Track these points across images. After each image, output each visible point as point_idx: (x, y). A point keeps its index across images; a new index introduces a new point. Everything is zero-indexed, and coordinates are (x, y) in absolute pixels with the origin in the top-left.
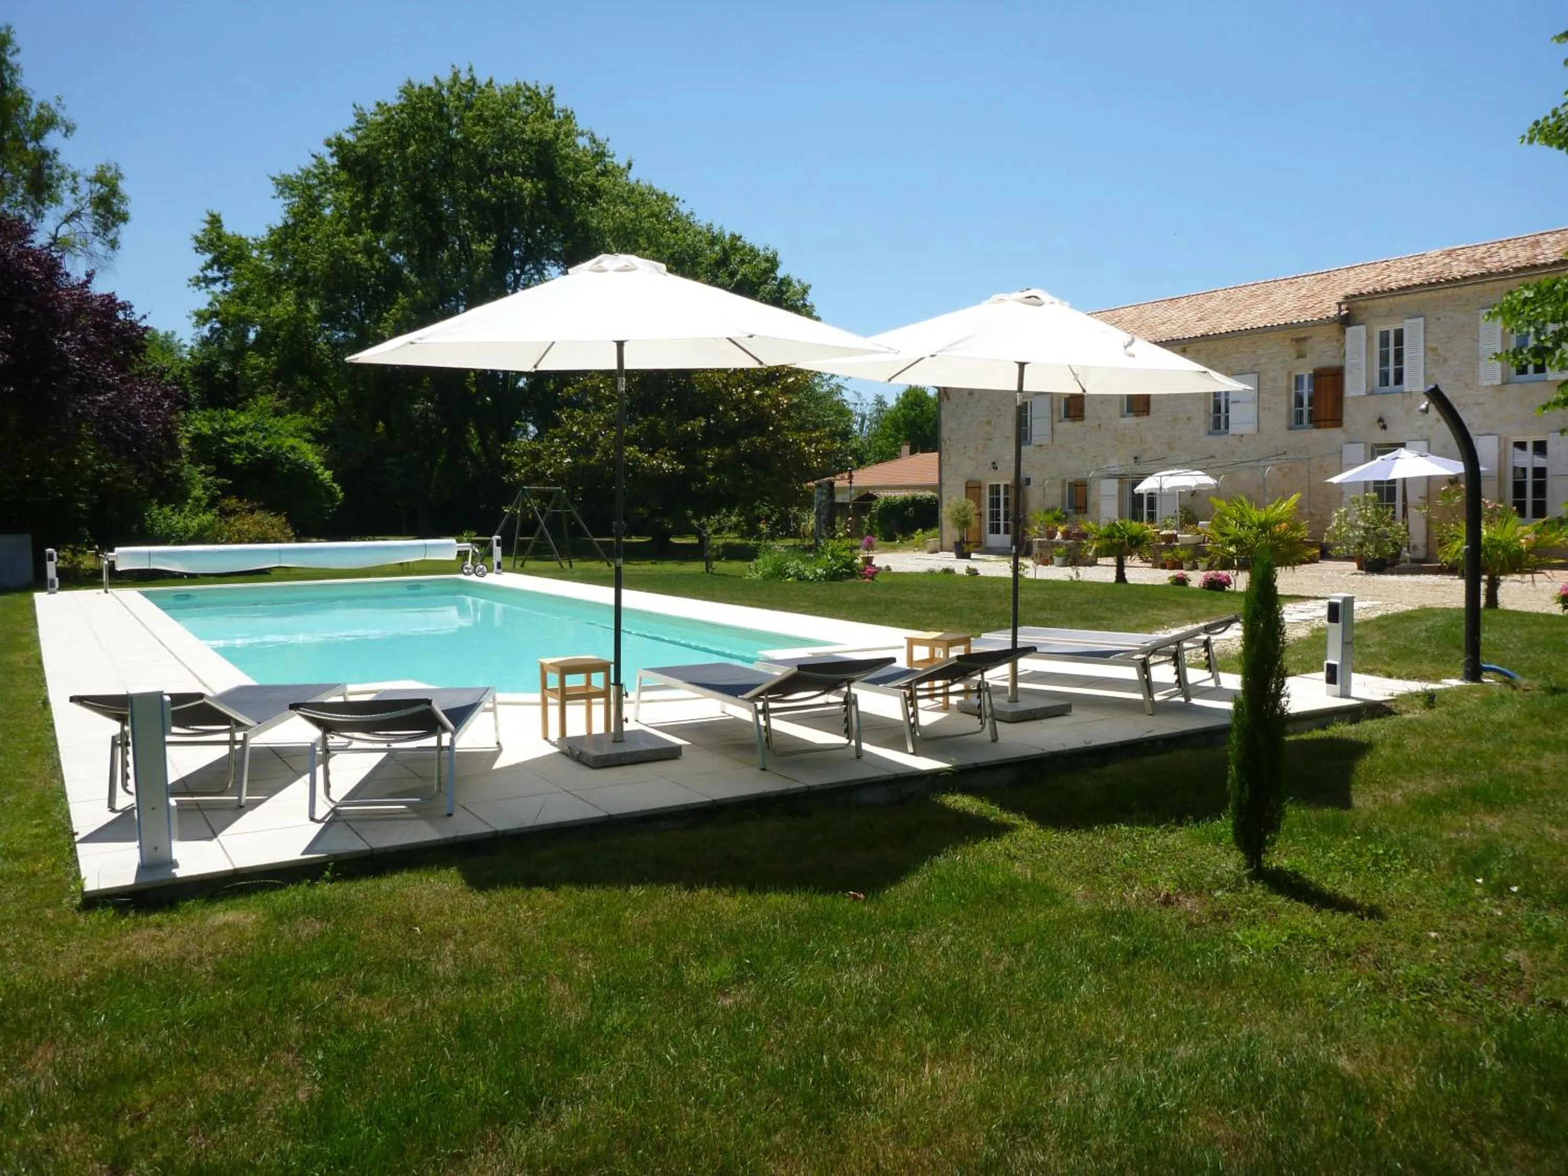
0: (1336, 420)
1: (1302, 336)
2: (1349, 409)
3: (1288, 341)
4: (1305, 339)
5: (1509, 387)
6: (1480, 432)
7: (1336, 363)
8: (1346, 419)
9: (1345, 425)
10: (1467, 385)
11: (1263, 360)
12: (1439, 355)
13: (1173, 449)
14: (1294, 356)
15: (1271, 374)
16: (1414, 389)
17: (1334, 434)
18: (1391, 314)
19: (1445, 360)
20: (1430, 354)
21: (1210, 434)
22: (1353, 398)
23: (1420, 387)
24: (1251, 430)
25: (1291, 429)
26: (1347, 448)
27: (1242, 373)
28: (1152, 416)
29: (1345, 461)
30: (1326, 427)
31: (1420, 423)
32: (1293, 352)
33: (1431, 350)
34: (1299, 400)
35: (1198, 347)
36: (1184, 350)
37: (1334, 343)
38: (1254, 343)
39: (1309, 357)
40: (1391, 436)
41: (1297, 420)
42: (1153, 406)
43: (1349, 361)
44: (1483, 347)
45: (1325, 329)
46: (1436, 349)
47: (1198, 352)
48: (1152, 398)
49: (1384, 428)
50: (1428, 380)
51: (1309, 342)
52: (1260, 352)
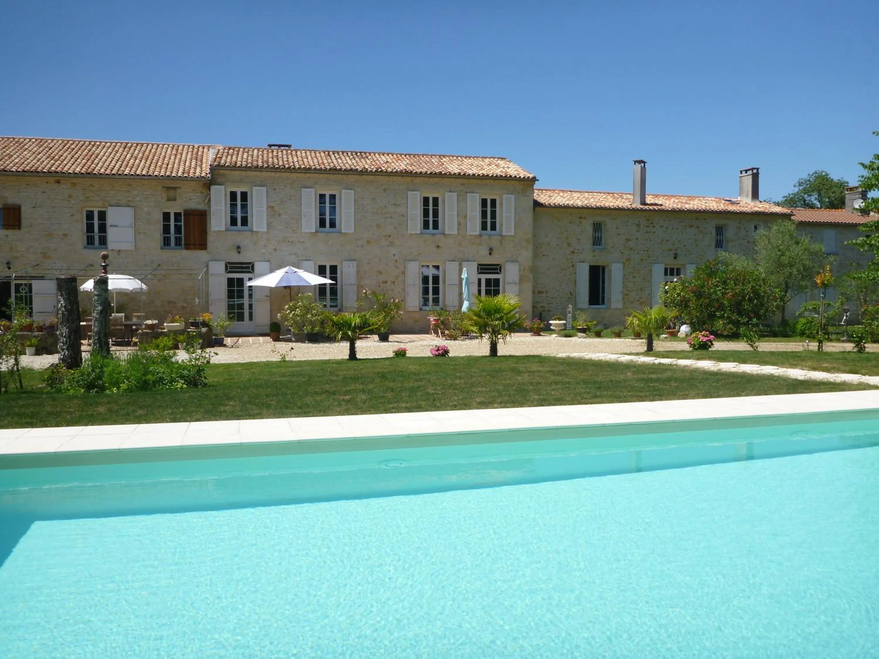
0: (203, 245)
1: (172, 186)
2: (211, 239)
3: (160, 188)
4: (174, 188)
5: (319, 234)
6: (302, 259)
7: (201, 207)
8: (209, 245)
9: (209, 249)
10: (293, 230)
11: (138, 198)
12: (275, 211)
13: (49, 258)
14: (166, 199)
15: (145, 209)
16: (260, 230)
17: (201, 254)
18: (241, 181)
19: (279, 215)
20: (270, 210)
21: (85, 247)
22: (215, 232)
23: (264, 229)
24: (129, 246)
25: (162, 248)
26: (212, 265)
27: (118, 205)
28: (24, 229)
29: (211, 271)
30: (195, 249)
31: (264, 251)
32: (164, 195)
33: (270, 208)
34: (166, 229)
35: (74, 181)
36: (58, 182)
37: (199, 194)
38: (129, 185)
39: (178, 201)
40: (244, 258)
41: (166, 242)
42: (24, 222)
43: (214, 207)
44: (304, 210)
45: (193, 184)
46: (273, 207)
47: (74, 184)
48: (23, 216)
49: (239, 252)
50: (269, 226)
51: (179, 191)
52: (135, 192)
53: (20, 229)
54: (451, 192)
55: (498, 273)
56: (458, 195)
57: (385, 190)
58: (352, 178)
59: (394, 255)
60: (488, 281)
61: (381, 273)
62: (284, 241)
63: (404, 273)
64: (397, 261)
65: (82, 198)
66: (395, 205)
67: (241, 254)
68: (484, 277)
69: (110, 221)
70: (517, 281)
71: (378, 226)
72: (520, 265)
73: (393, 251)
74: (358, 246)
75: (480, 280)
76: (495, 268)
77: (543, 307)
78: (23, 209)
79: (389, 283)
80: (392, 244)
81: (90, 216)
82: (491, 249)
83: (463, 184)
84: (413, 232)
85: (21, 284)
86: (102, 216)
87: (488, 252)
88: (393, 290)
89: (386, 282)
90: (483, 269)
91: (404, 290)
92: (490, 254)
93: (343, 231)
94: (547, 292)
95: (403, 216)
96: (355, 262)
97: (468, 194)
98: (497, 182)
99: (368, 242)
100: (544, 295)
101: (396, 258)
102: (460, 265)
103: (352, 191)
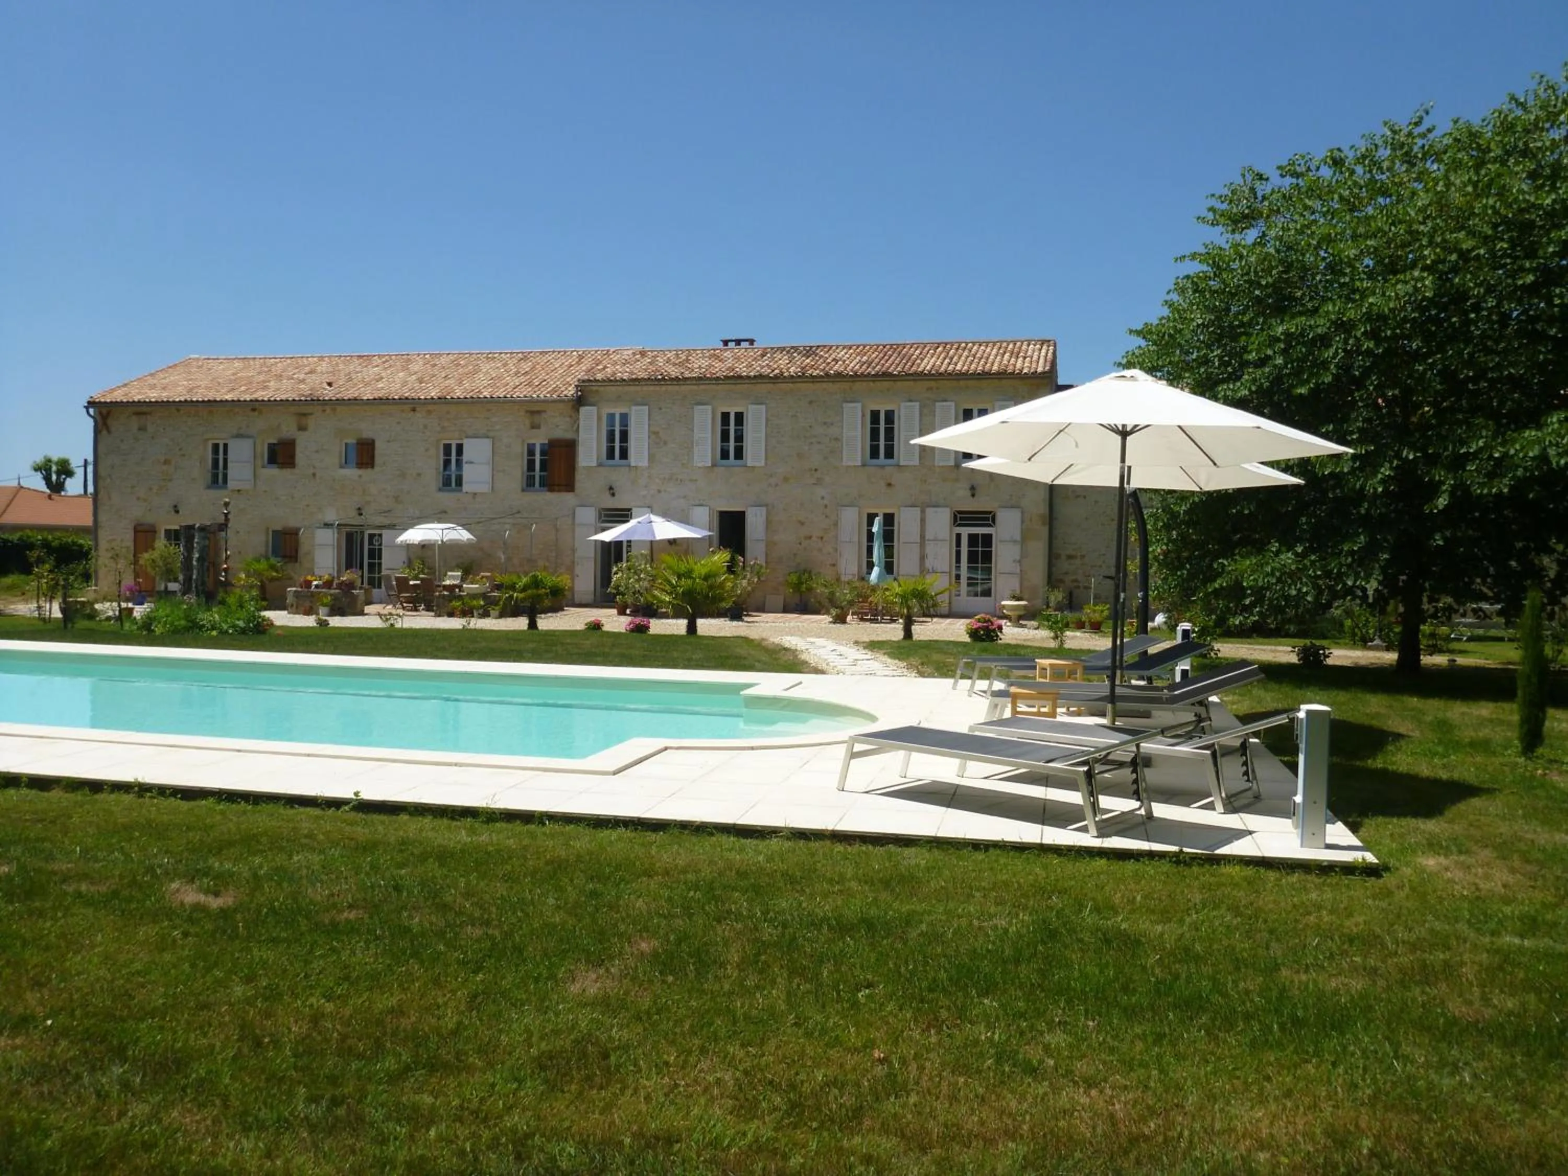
0: (569, 485)
1: (538, 410)
2: (580, 477)
3: (520, 413)
4: (539, 412)
5: (717, 468)
6: (694, 502)
7: (569, 435)
8: (578, 485)
9: (577, 490)
10: (683, 464)
11: (498, 427)
12: (659, 438)
13: (402, 502)
14: (528, 426)
15: (506, 440)
16: (640, 464)
17: (567, 498)
18: (619, 399)
19: (665, 443)
20: (653, 437)
21: (440, 490)
22: (584, 468)
23: (644, 463)
24: (485, 488)
25: (523, 490)
26: (579, 511)
27: (476, 436)
28: (377, 469)
29: (577, 521)
30: (559, 491)
31: (645, 493)
32: (527, 422)
33: (653, 434)
34: (531, 465)
35: (430, 407)
36: (414, 410)
37: (568, 419)
38: (489, 410)
39: (543, 428)
40: (618, 503)
41: (529, 483)
42: (378, 460)
43: (583, 436)
44: (697, 435)
45: (561, 406)
46: (656, 433)
47: (429, 412)
48: (378, 452)
49: (613, 495)
50: (651, 458)
51: (544, 415)
52: (494, 419)
53: (372, 466)
54: (911, 401)
55: (990, 526)
56: (921, 407)
57: (811, 402)
58: (763, 388)
59: (823, 498)
60: (973, 539)
61: (802, 524)
62: (670, 479)
63: (836, 524)
64: (826, 506)
65: (438, 429)
66: (825, 423)
67: (617, 496)
68: (965, 532)
69: (465, 457)
70: (1018, 538)
71: (800, 456)
72: (1023, 513)
73: (820, 491)
74: (770, 485)
75: (959, 536)
76: (988, 518)
77: (1076, 581)
78: (378, 445)
79: (814, 538)
80: (819, 482)
81: (447, 448)
82: (973, 488)
83: (930, 389)
84: (851, 464)
85: (374, 535)
86: (460, 448)
87: (969, 493)
88: (820, 550)
89: (810, 537)
90: (961, 518)
91: (836, 550)
92: (973, 495)
93: (749, 464)
94: (1083, 557)
95: (836, 439)
96: (764, 509)
97: (938, 404)
98: (984, 383)
99: (786, 479)
100: (1078, 562)
101: (825, 502)
102: (923, 512)
103: (763, 407)
